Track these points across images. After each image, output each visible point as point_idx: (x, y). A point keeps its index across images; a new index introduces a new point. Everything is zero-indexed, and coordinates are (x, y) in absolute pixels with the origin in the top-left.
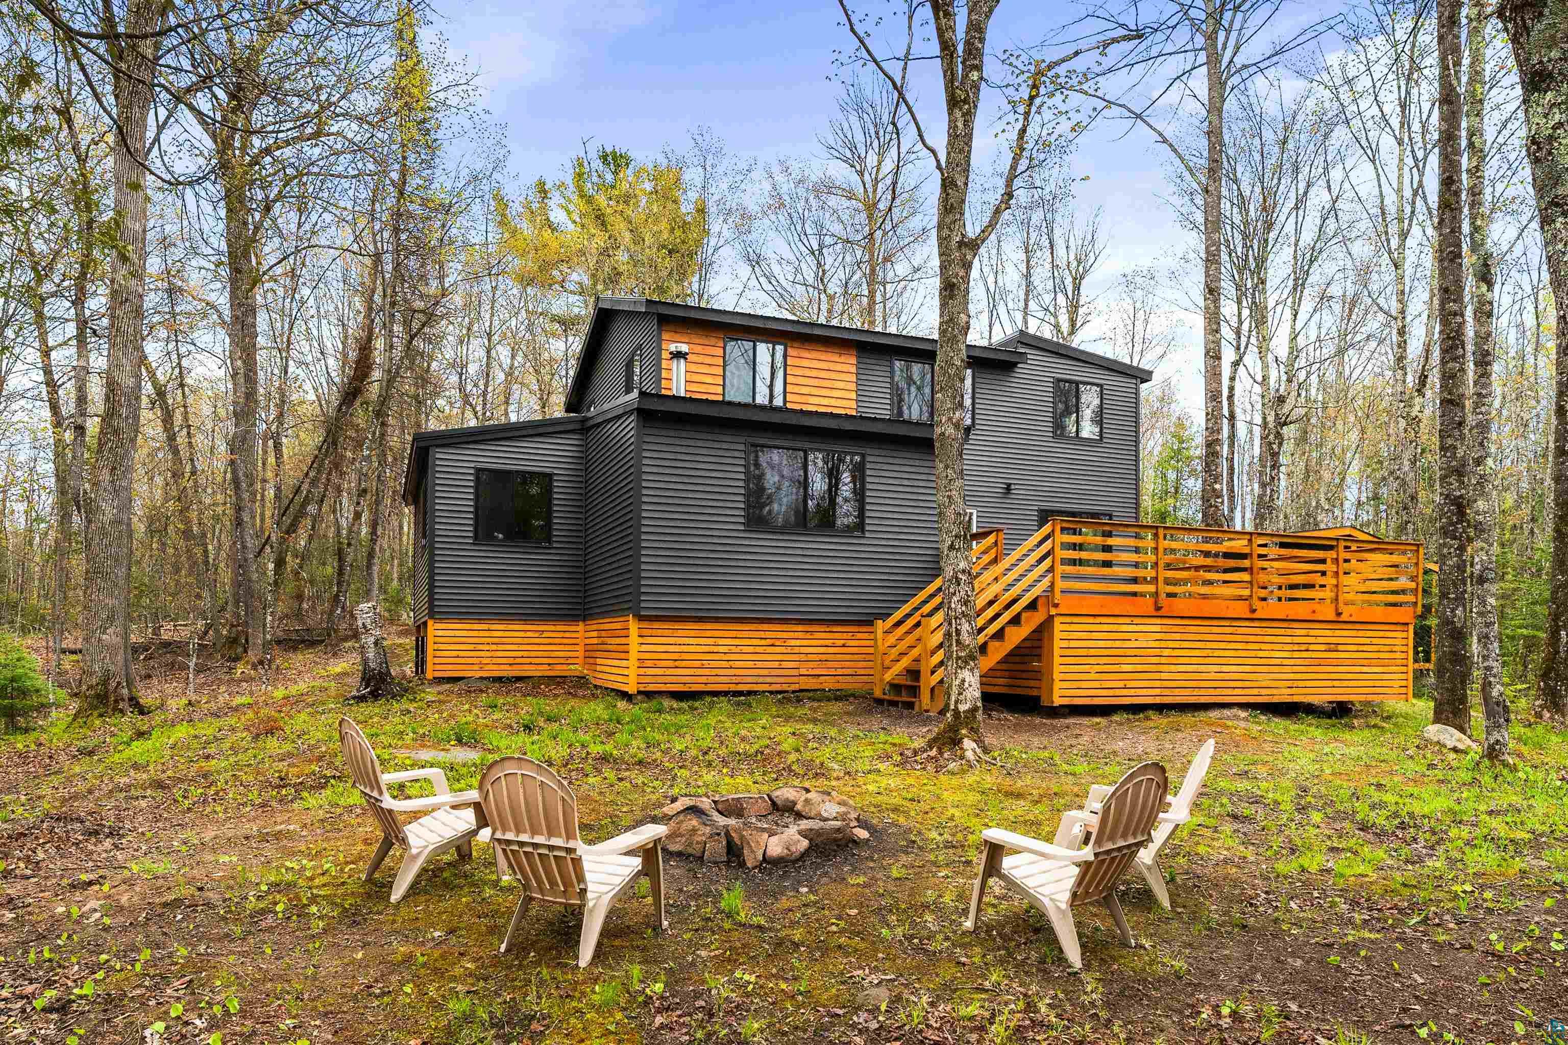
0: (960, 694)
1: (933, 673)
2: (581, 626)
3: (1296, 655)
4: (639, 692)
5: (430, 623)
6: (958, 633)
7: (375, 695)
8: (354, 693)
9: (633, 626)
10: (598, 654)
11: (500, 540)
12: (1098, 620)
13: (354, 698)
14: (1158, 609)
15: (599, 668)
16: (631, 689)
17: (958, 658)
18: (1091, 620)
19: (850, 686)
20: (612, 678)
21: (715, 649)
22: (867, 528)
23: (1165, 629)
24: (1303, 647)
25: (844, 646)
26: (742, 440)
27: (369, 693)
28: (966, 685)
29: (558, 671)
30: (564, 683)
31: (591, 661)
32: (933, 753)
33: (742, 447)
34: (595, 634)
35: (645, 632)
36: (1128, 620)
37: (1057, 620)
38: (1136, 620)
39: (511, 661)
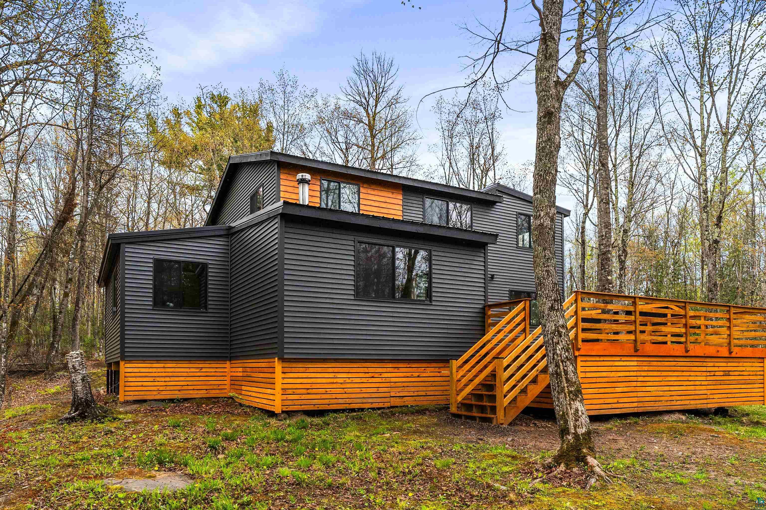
0: (576, 420)
1: (505, 396)
2: (228, 364)
3: (709, 378)
4: (283, 412)
5: (122, 364)
6: (566, 373)
7: (83, 417)
8: (67, 415)
9: (278, 366)
10: (243, 383)
11: (171, 308)
12: (602, 359)
13: (66, 419)
14: (636, 350)
15: (243, 392)
16: (278, 410)
17: (570, 392)
18: (598, 359)
19: (425, 403)
20: (257, 400)
21: (335, 380)
22: (434, 298)
23: (640, 363)
24: (712, 374)
25: (418, 377)
26: (352, 238)
27: (78, 415)
28: (580, 413)
29: (213, 393)
30: (218, 402)
31: (236, 387)
32: (562, 467)
33: (352, 243)
34: (240, 370)
35: (286, 370)
36: (618, 359)
37: (579, 359)
38: (624, 359)
39: (179, 388)
